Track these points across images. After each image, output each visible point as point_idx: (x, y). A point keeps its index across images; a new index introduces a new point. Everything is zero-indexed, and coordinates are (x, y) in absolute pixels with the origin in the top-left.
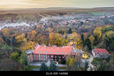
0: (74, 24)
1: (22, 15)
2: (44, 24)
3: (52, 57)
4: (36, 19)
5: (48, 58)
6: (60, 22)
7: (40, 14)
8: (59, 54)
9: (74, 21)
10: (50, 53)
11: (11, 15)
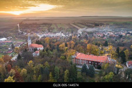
0: (111, 37)
1: (55, 24)
2: (79, 35)
3: (90, 62)
4: (70, 30)
5: (86, 63)
6: (95, 33)
7: (73, 24)
8: (96, 60)
9: (112, 34)
10: (88, 59)
11: (46, 24)
